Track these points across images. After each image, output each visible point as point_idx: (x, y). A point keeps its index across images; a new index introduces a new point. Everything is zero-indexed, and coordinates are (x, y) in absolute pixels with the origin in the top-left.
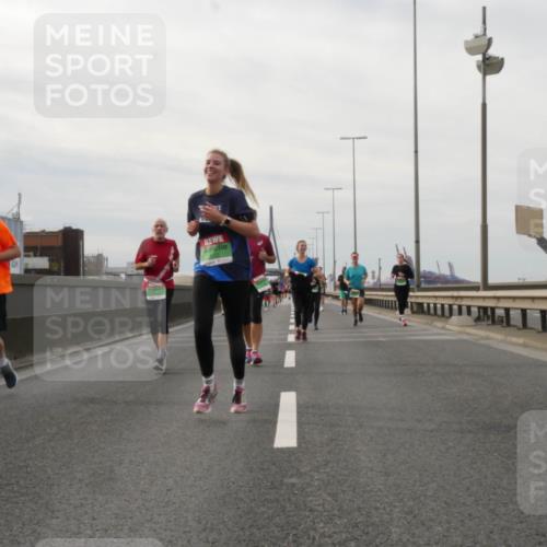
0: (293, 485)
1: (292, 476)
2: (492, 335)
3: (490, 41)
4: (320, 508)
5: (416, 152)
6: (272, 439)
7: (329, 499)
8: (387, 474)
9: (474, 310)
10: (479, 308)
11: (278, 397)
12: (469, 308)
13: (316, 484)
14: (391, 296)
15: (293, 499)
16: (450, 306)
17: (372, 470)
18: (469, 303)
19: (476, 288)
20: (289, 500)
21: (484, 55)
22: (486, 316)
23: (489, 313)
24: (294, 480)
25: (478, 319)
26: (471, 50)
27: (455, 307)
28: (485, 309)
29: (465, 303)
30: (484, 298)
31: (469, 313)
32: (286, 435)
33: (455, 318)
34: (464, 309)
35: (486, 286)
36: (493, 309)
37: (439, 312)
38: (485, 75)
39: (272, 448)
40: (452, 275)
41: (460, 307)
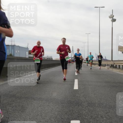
0: (78, 96)
1: (77, 94)
2: (113, 70)
3: (113, 16)
4: (83, 100)
5: (99, 36)
6: (73, 88)
7: (84, 98)
8: (95, 94)
9: (110, 65)
10: (111, 65)
11: (74, 80)
12: (109, 65)
13: (82, 96)
14: (97, 62)
15: (78, 98)
16: (106, 64)
17: (92, 93)
18: (109, 64)
19: (110, 61)
20: (77, 99)
21: (112, 18)
22: (112, 66)
23: (113, 66)
24: (78, 95)
25: (111, 67)
26: (110, 17)
27: (106, 65)
28: (112, 65)
29: (108, 64)
30: (112, 63)
31: (109, 66)
32: (76, 87)
33: (106, 67)
34: (108, 65)
35: (112, 61)
36: (113, 65)
37: (103, 65)
38: (112, 22)
39: (74, 89)
40: (106, 59)
41: (107, 65)
